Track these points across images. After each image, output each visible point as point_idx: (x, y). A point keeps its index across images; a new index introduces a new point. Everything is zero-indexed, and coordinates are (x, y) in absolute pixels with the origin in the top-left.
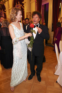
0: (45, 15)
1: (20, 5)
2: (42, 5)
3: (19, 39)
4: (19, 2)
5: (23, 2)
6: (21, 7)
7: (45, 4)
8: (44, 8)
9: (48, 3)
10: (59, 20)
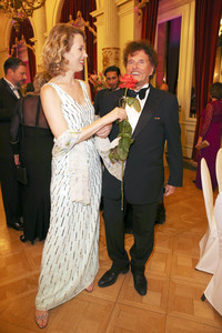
0: (167, 59)
1: (83, 24)
2: (158, 22)
3: (81, 136)
4: (79, 13)
5: (93, 14)
6: (86, 28)
7: (169, 22)
8: (164, 35)
9: (180, 18)
10: (216, 75)
